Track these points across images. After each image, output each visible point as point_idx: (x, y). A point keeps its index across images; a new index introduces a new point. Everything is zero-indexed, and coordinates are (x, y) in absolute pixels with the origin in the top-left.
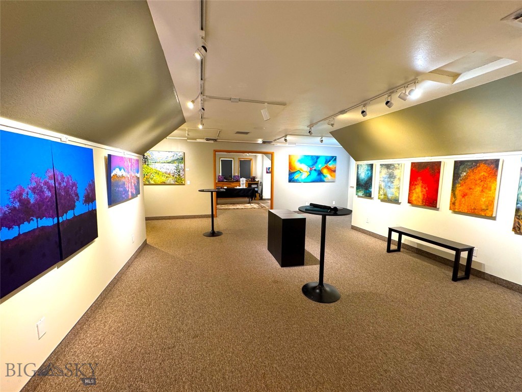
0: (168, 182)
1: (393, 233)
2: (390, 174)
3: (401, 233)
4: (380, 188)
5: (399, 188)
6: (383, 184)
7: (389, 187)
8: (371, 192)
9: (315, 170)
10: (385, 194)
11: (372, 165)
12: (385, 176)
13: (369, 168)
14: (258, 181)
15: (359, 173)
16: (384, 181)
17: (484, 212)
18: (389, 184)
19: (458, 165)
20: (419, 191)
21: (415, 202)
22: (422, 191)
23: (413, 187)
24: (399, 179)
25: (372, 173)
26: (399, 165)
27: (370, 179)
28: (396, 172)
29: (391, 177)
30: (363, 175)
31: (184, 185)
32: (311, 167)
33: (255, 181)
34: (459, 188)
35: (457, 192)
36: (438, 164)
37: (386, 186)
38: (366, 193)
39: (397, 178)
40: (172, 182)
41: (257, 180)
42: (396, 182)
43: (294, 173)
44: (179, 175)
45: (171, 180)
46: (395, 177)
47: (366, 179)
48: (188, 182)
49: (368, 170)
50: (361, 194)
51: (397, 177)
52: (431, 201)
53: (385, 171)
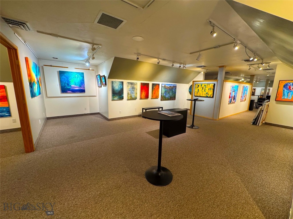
2: (133, 87)
4: (128, 94)
5: (137, 93)
6: (130, 92)
7: (133, 93)
8: (123, 97)
10: (131, 97)
11: (122, 83)
12: (130, 88)
16: (130, 90)
17: (157, 98)
19: (153, 84)
20: (144, 94)
21: (143, 98)
23: (142, 92)
25: (123, 87)
26: (136, 83)
27: (122, 90)
28: (135, 86)
29: (133, 88)
30: (117, 88)
34: (153, 92)
36: (148, 84)
38: (120, 97)
39: (136, 89)
42: (135, 91)
46: (135, 89)
47: (119, 90)
49: (120, 85)
50: (116, 98)
51: (136, 88)
52: (147, 97)
53: (130, 86)
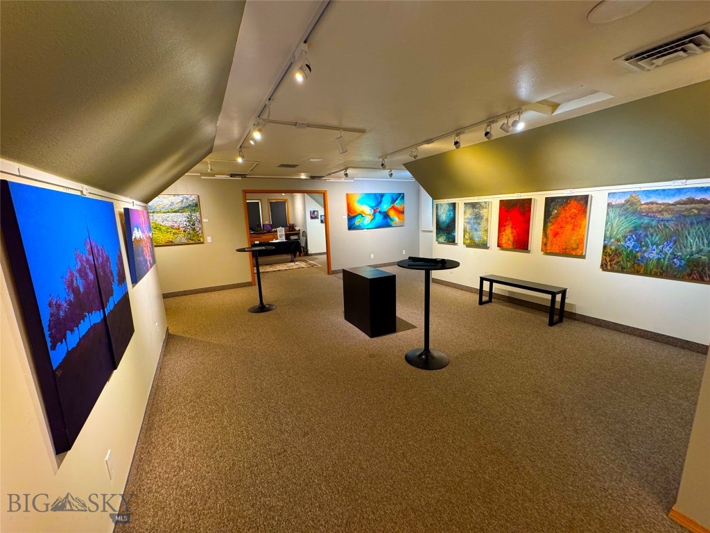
0: (177, 241)
1: (484, 282)
2: (476, 215)
3: (492, 282)
4: (465, 231)
5: (486, 231)
6: (468, 227)
7: (476, 230)
8: (454, 237)
9: (380, 212)
10: (471, 239)
11: (454, 205)
12: (470, 217)
13: (451, 208)
14: (299, 230)
15: (439, 214)
16: (469, 223)
17: (574, 251)
18: (476, 226)
19: (549, 202)
20: (509, 233)
21: (505, 246)
22: (512, 233)
23: (503, 228)
24: (487, 220)
25: (455, 214)
26: (486, 203)
27: (453, 221)
28: (484, 212)
29: (478, 217)
30: (444, 217)
31: (203, 243)
32: (375, 208)
33: (295, 230)
34: (551, 227)
35: (549, 232)
36: (528, 202)
37: (472, 229)
38: (449, 238)
39: (484, 220)
40: (184, 240)
41: (297, 228)
42: (483, 224)
43: (354, 217)
44: (194, 229)
45: (181, 237)
46: (482, 218)
47: (448, 221)
48: (209, 239)
49: (449, 210)
50: (442, 239)
51: (485, 218)
52: (521, 244)
53: (470, 211)
